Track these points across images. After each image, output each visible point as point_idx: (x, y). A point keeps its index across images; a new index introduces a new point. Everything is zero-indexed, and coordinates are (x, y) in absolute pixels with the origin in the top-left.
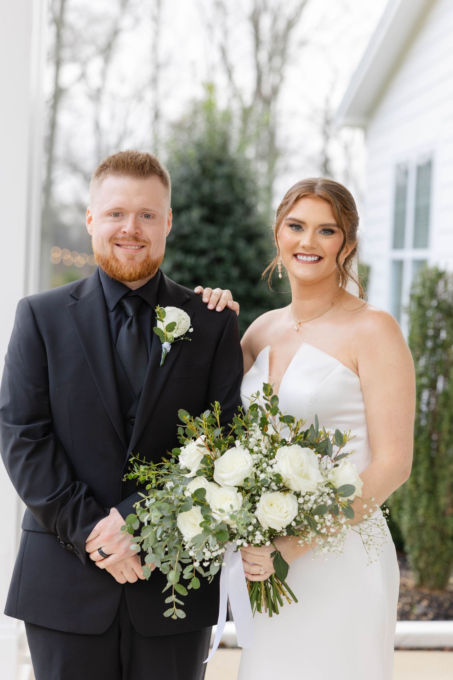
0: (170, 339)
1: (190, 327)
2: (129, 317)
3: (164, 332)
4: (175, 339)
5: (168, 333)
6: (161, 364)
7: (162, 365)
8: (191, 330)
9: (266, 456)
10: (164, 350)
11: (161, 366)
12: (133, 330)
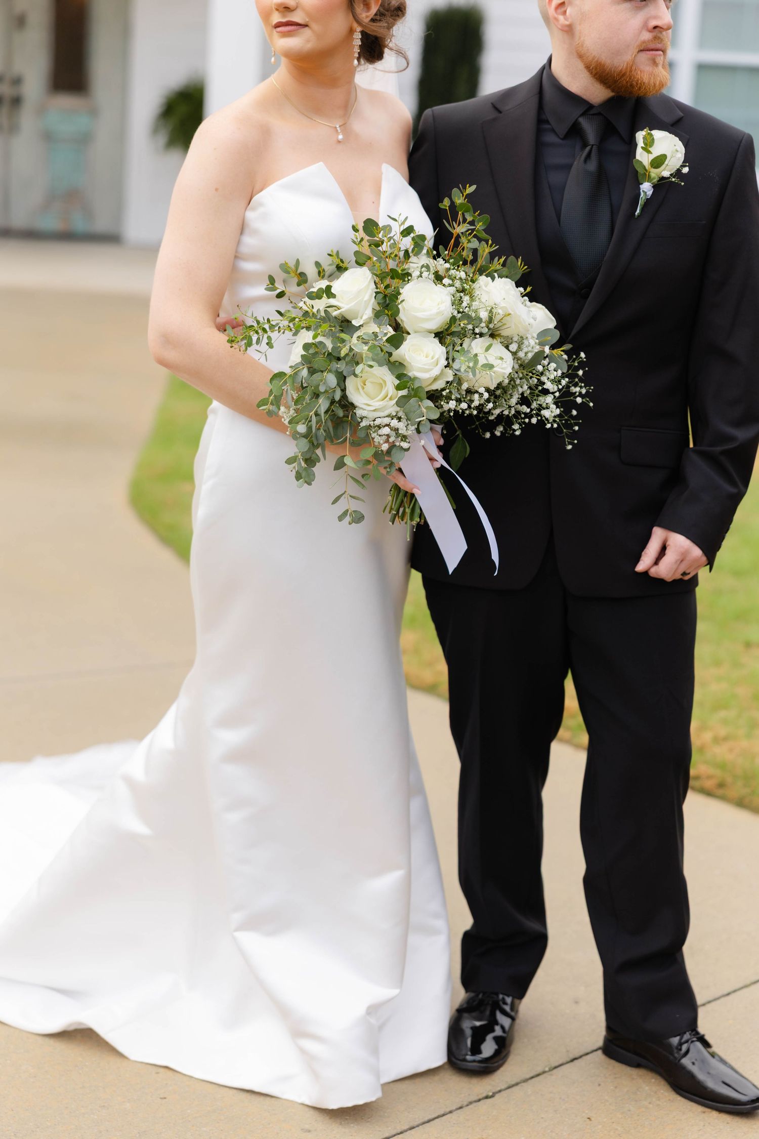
0: (654, 178)
1: (683, 166)
2: (587, 146)
3: (647, 168)
6: (636, 214)
7: (638, 216)
8: (686, 170)
9: (459, 291)
10: (642, 194)
11: (636, 217)
12: (592, 166)
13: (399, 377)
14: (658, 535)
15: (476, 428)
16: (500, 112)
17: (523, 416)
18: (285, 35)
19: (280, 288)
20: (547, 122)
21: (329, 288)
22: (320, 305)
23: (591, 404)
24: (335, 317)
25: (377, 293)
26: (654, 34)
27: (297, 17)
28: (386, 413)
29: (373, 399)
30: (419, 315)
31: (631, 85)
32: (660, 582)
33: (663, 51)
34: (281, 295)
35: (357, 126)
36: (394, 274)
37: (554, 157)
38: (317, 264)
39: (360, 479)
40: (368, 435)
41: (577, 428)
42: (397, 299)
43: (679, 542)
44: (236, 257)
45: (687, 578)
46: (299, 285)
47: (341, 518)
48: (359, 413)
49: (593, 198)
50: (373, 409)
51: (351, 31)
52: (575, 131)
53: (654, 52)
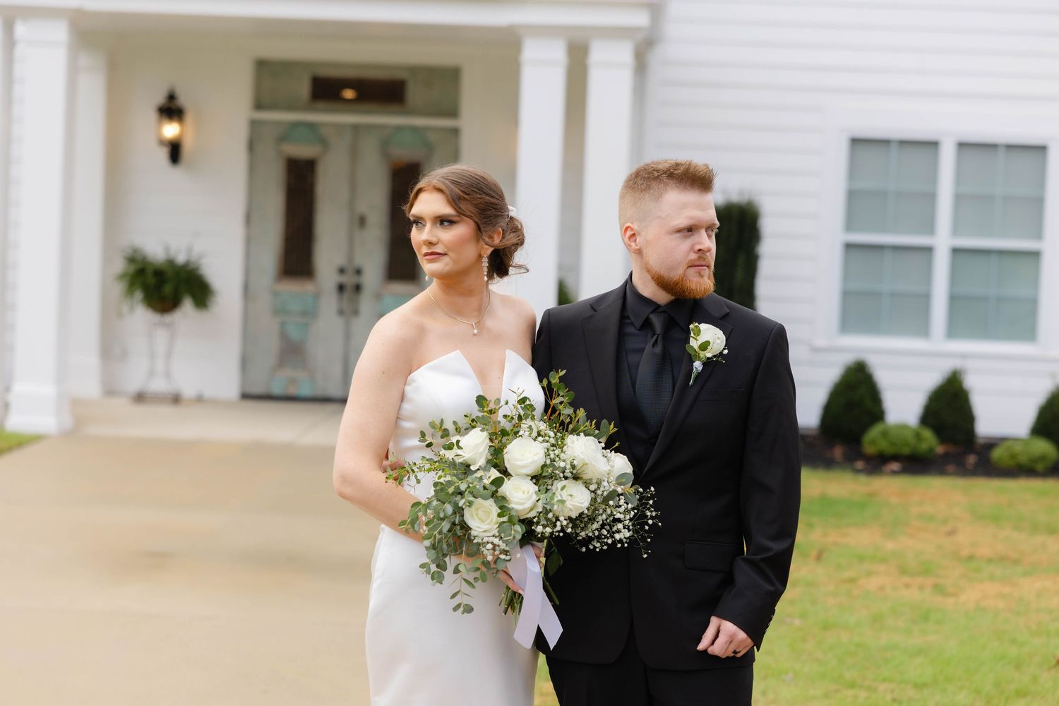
0: (702, 358)
1: (724, 349)
2: (655, 335)
3: (696, 351)
4: (708, 358)
5: (701, 352)
6: (690, 384)
7: (692, 386)
8: (726, 352)
9: (553, 445)
10: (694, 369)
11: (690, 386)
12: (658, 349)
13: (501, 508)
14: (714, 621)
15: (575, 544)
16: (596, 311)
17: (603, 537)
18: (431, 261)
19: (429, 440)
20: (628, 318)
21: (458, 442)
22: (449, 455)
23: (660, 524)
24: (461, 463)
25: (490, 446)
26: (699, 255)
27: (439, 249)
28: (492, 534)
29: (484, 522)
30: (519, 463)
31: (683, 291)
32: (716, 658)
33: (708, 267)
34: (429, 445)
35: (490, 323)
36: (504, 433)
37: (632, 343)
38: (455, 423)
39: (472, 581)
40: (479, 549)
41: (649, 540)
42: (503, 451)
43: (729, 627)
44: (397, 418)
45: (739, 655)
46: (442, 437)
47: (455, 609)
48: (473, 533)
49: (659, 372)
50: (482, 530)
51: (480, 256)
52: (647, 324)
53: (699, 268)
